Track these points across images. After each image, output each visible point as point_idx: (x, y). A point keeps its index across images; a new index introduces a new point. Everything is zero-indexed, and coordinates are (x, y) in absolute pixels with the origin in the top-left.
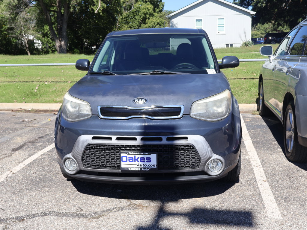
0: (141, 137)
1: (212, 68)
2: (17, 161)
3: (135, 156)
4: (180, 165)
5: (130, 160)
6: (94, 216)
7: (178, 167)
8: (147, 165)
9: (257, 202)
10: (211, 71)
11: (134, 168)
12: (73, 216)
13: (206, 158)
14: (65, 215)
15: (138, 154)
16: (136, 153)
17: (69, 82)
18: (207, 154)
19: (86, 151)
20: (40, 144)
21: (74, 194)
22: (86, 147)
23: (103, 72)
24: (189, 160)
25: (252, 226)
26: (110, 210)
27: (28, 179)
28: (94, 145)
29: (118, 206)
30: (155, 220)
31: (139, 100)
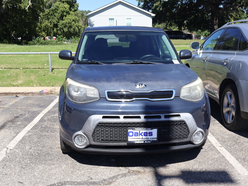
0: (144, 115)
1: (175, 59)
2: (7, 139)
3: (140, 131)
4: (174, 137)
5: (136, 135)
6: (106, 183)
7: (173, 139)
8: (150, 138)
9: (226, 164)
10: (176, 62)
11: (138, 141)
12: (87, 183)
13: (194, 130)
14: (79, 184)
15: (142, 130)
16: (141, 129)
17: (21, 68)
18: (194, 128)
19: (97, 128)
20: (20, 123)
21: (76, 165)
22: (97, 125)
23: (90, 62)
24: (181, 133)
25: (233, 182)
26: (116, 177)
27: (28, 154)
28: (105, 123)
29: (120, 173)
30: (158, 182)
31: (140, 85)
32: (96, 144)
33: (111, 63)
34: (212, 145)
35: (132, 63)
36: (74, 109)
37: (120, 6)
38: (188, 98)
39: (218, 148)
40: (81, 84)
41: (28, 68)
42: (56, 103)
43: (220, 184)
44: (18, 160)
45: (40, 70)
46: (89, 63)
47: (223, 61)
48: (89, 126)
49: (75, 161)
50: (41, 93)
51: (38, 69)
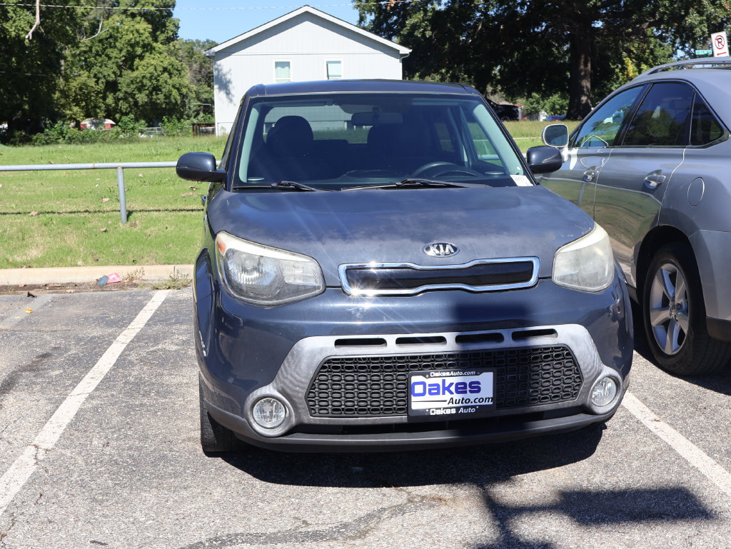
0: (455, 334)
1: (518, 174)
2: (31, 420)
3: (444, 381)
4: (539, 396)
5: (433, 391)
6: (350, 534)
7: (536, 399)
8: (472, 400)
9: (681, 467)
11: (440, 409)
12: (296, 538)
13: (593, 373)
14: (273, 539)
15: (451, 376)
16: (448, 374)
17: (33, 213)
18: (593, 366)
19: (320, 375)
20: (57, 372)
21: (253, 486)
22: (321, 366)
23: (274, 185)
24: (559, 382)
25: (712, 517)
26: (375, 516)
27: (102, 461)
28: (342, 361)
29: (385, 505)
30: (499, 526)
31: (438, 248)
32: (318, 423)
33: (338, 188)
34: (632, 417)
35: (398, 187)
36: (249, 323)
37: (307, 25)
38: (575, 282)
39: (651, 426)
40: (264, 248)
41: (53, 213)
42: (153, 312)
43: (676, 523)
44: (78, 479)
45: (92, 217)
46: (273, 188)
47: (646, 178)
48: (298, 370)
49: (247, 476)
50: (101, 285)
51: (87, 214)
